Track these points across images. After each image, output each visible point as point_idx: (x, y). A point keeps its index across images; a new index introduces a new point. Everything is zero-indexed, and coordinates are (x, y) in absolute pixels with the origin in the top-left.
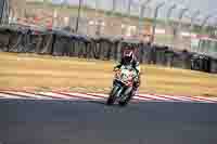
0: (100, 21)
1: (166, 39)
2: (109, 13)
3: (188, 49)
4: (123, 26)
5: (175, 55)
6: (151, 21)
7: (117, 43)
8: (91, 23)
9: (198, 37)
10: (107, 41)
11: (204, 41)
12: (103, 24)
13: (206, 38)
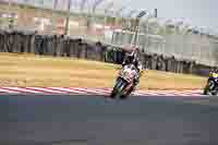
0: (13, 14)
1: (79, 31)
2: (22, 6)
3: (102, 41)
4: (36, 19)
5: (89, 47)
6: (65, 13)
7: (31, 36)
8: (5, 16)
9: (111, 29)
10: (21, 34)
11: (118, 33)
12: (17, 17)
13: (119, 31)
